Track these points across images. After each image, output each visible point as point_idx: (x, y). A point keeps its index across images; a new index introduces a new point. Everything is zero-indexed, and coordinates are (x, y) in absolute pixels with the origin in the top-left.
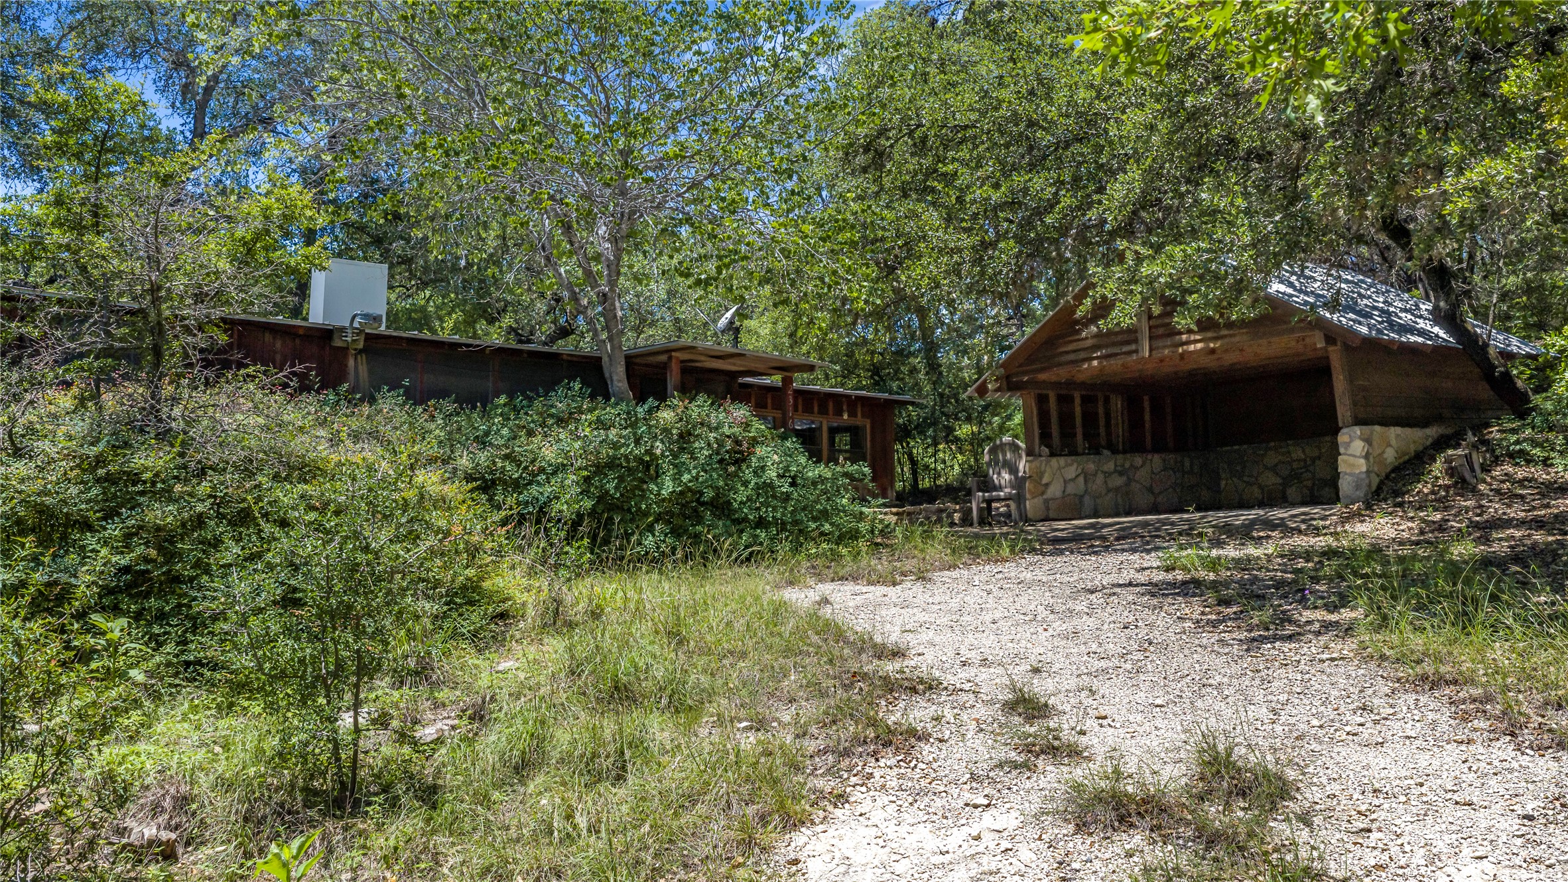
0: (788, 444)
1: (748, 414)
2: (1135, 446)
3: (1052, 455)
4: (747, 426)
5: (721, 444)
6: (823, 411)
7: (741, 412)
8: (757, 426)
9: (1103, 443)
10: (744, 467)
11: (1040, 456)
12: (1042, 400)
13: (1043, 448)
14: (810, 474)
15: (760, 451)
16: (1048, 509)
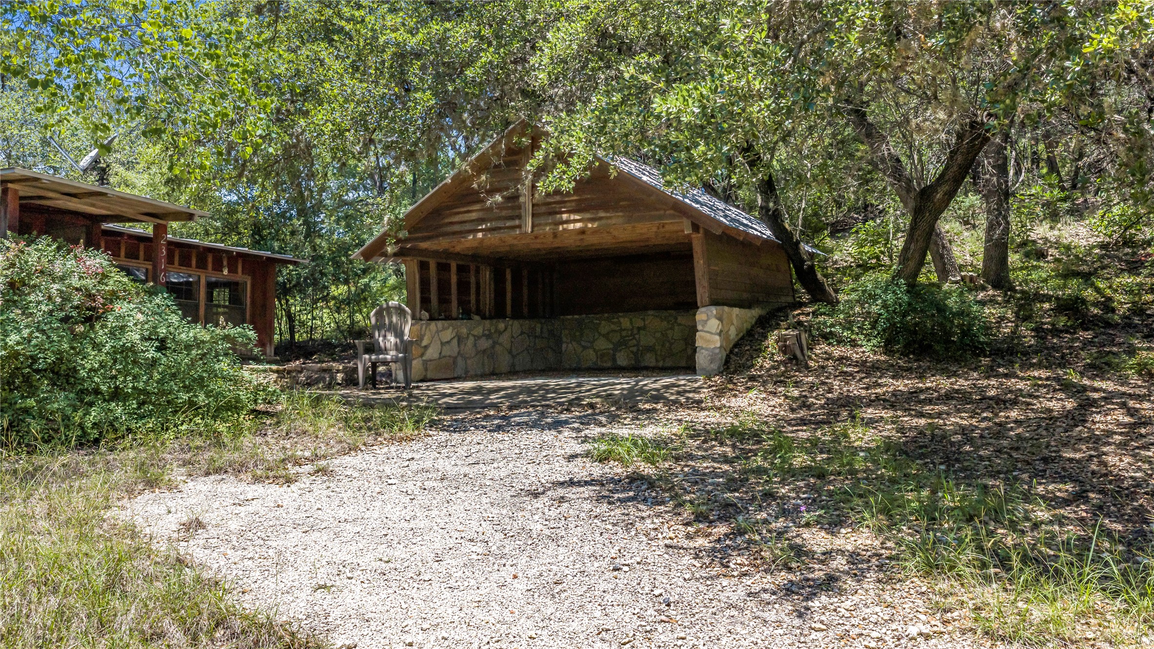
0: (158, 300)
1: (105, 263)
2: (498, 313)
3: (432, 319)
4: (104, 277)
5: (66, 299)
6: (202, 264)
7: (97, 260)
8: (117, 278)
9: (473, 309)
10: (97, 327)
11: (421, 320)
12: (423, 267)
13: (423, 312)
14: (183, 336)
15: (121, 308)
16: (426, 370)
